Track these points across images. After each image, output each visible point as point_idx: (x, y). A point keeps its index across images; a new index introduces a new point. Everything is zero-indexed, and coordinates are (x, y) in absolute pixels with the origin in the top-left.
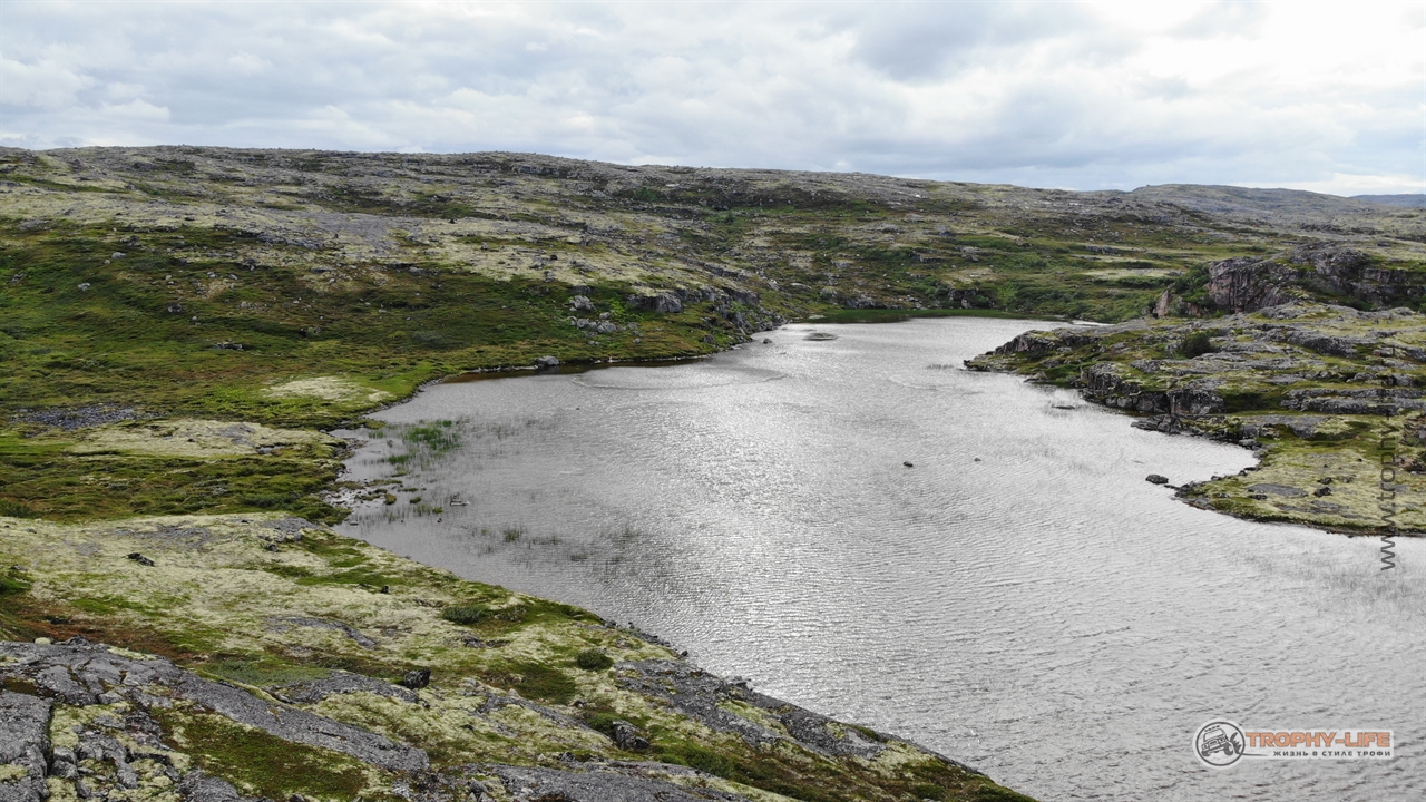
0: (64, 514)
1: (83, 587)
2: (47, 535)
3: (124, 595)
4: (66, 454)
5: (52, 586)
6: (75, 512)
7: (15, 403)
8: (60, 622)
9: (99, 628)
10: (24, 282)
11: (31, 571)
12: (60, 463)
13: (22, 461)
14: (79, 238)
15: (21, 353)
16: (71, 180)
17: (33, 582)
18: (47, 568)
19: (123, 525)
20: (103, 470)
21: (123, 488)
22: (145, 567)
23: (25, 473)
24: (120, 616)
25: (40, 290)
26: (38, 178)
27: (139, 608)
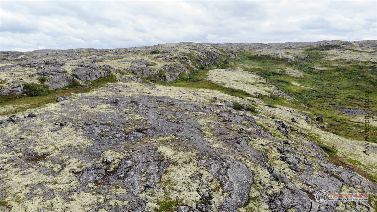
0: (347, 136)
1: (350, 156)
2: (342, 140)
3: (360, 161)
4: (349, 121)
5: (342, 154)
6: (349, 136)
7: (338, 106)
8: (343, 163)
9: (352, 168)
10: (344, 76)
11: (337, 148)
12: (347, 123)
13: (338, 121)
14: (360, 65)
15: (341, 93)
16: (360, 49)
17: (338, 151)
18: (341, 149)
19: (362, 143)
20: (358, 127)
21: (363, 133)
22: (366, 155)
23: (338, 124)
24: (358, 166)
25: (348, 78)
26: (351, 49)
27: (364, 166)
